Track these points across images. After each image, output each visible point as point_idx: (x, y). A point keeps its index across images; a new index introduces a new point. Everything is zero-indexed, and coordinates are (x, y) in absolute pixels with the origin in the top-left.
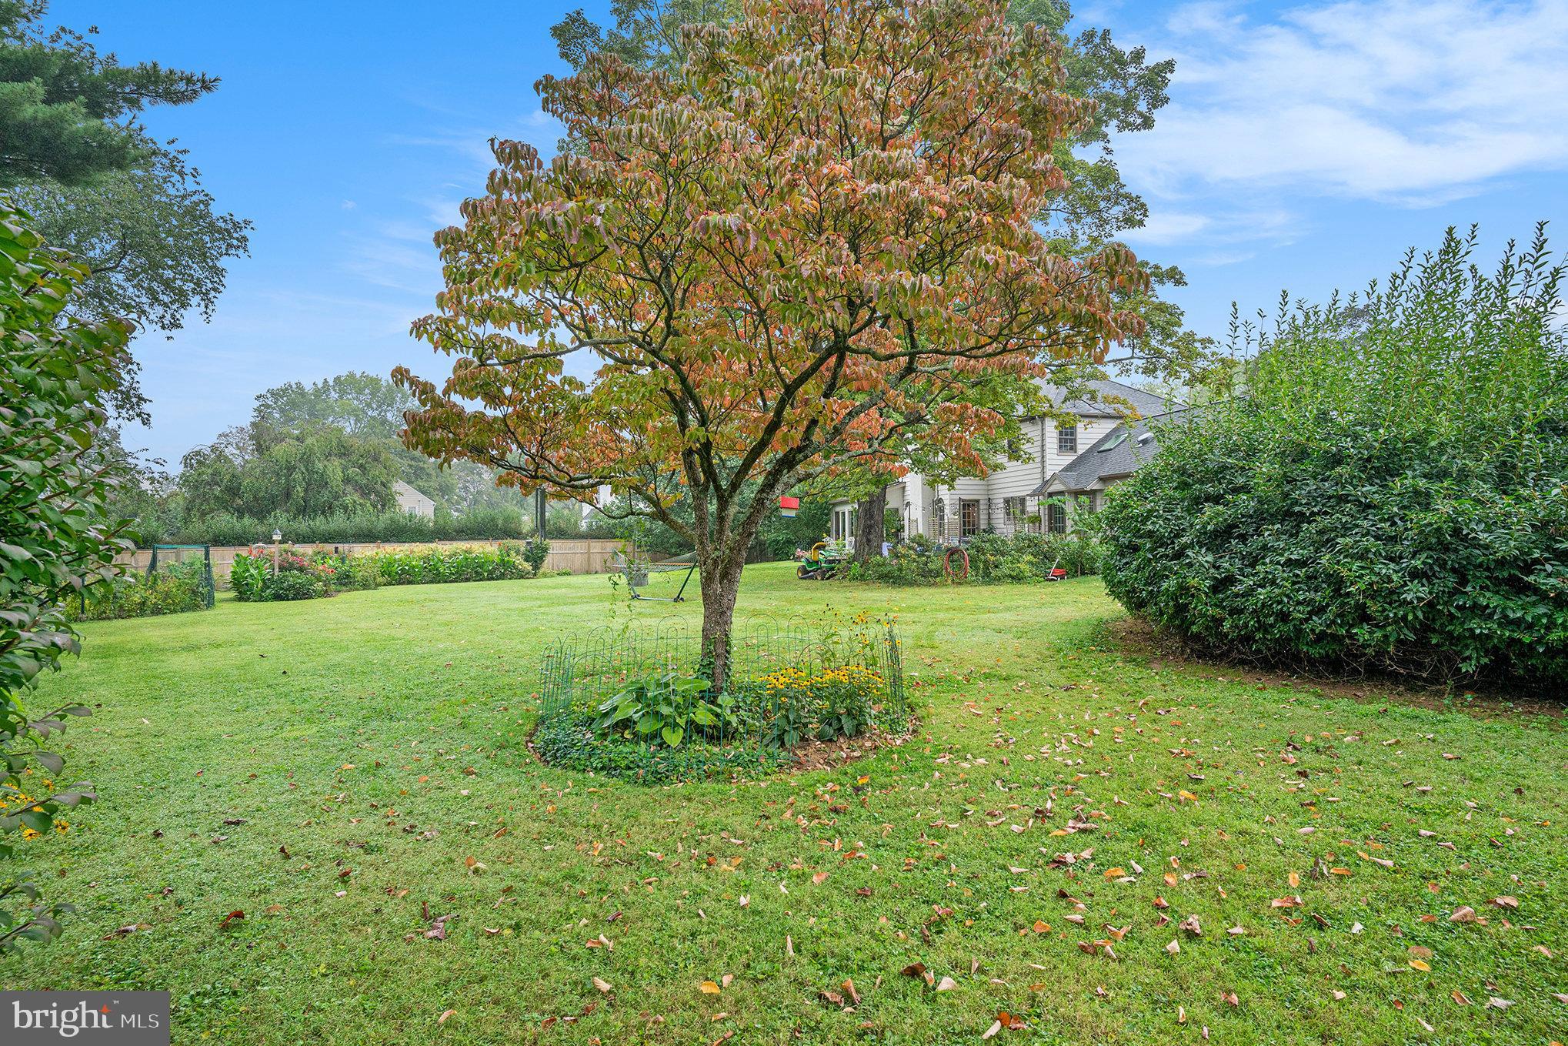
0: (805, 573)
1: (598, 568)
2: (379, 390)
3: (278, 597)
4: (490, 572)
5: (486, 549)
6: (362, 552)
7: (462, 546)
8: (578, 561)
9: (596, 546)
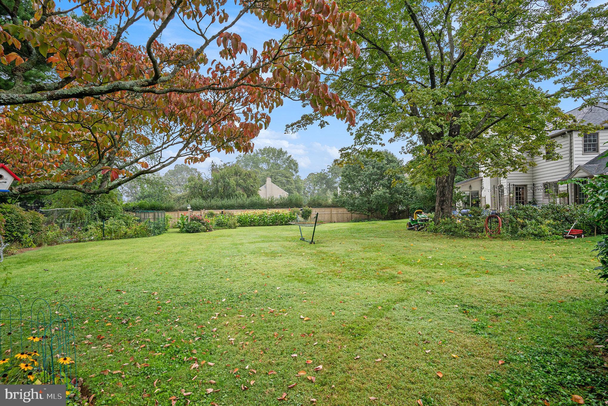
0: (410, 227)
1: (336, 220)
2: (275, 153)
3: (188, 232)
4: (286, 222)
5: (285, 212)
6: (238, 213)
7: (276, 210)
8: (327, 217)
9: (334, 211)
